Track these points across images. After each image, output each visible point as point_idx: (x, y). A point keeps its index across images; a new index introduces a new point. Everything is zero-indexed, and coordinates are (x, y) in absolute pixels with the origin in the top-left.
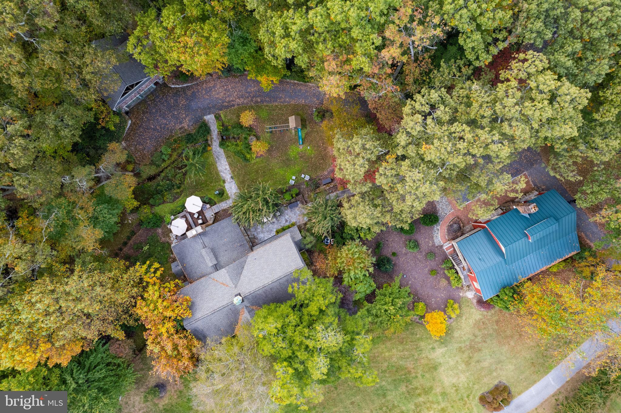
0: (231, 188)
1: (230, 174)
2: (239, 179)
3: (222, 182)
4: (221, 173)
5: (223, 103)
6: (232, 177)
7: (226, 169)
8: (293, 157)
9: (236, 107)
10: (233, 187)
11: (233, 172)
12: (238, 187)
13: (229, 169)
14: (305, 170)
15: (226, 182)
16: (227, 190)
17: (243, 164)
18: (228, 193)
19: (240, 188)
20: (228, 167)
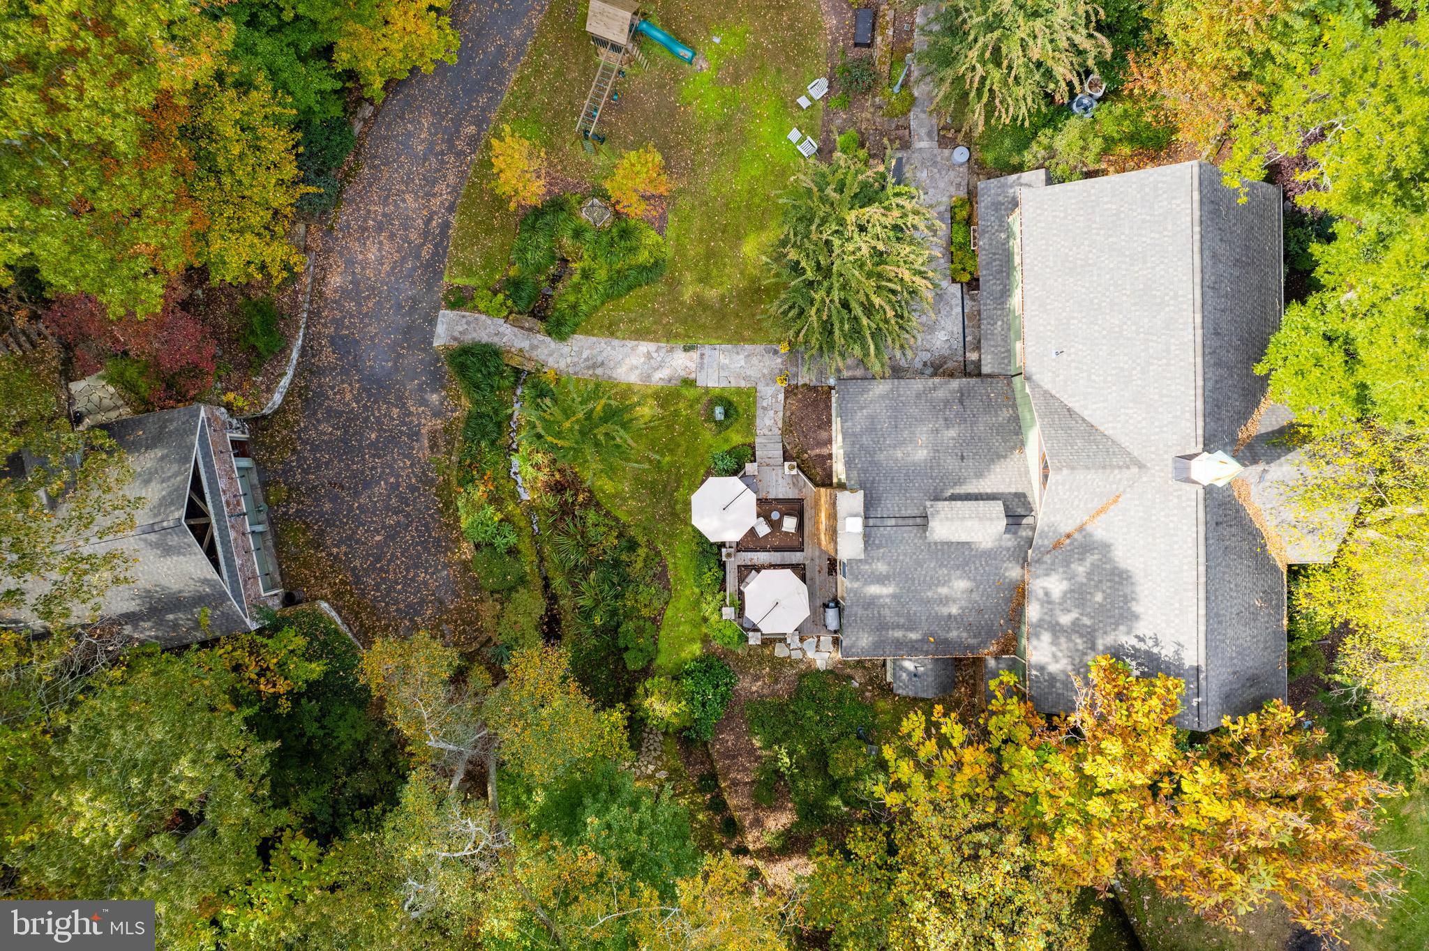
0: (721, 367)
1: (671, 350)
2: (703, 327)
3: (684, 391)
4: (655, 379)
5: (418, 257)
6: (686, 349)
7: (649, 357)
8: (723, 105)
9: (454, 220)
10: (724, 360)
11: (670, 336)
12: (729, 342)
13: (652, 347)
14: (787, 87)
15: (693, 376)
16: (724, 384)
17: (661, 288)
18: (733, 384)
19: (737, 338)
20: (645, 347)
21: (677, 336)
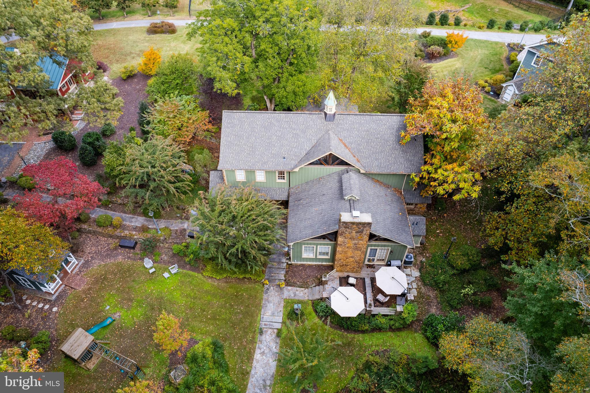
0: (273, 314)
1: (261, 341)
2: (251, 323)
3: (283, 336)
4: (275, 350)
6: (261, 332)
7: (263, 353)
8: (141, 307)
10: (269, 313)
11: (253, 341)
12: (260, 310)
13: (258, 351)
14: (143, 278)
15: (276, 331)
16: (281, 314)
17: (227, 344)
18: (282, 309)
19: (258, 307)
20: (257, 356)
21: (253, 338)
